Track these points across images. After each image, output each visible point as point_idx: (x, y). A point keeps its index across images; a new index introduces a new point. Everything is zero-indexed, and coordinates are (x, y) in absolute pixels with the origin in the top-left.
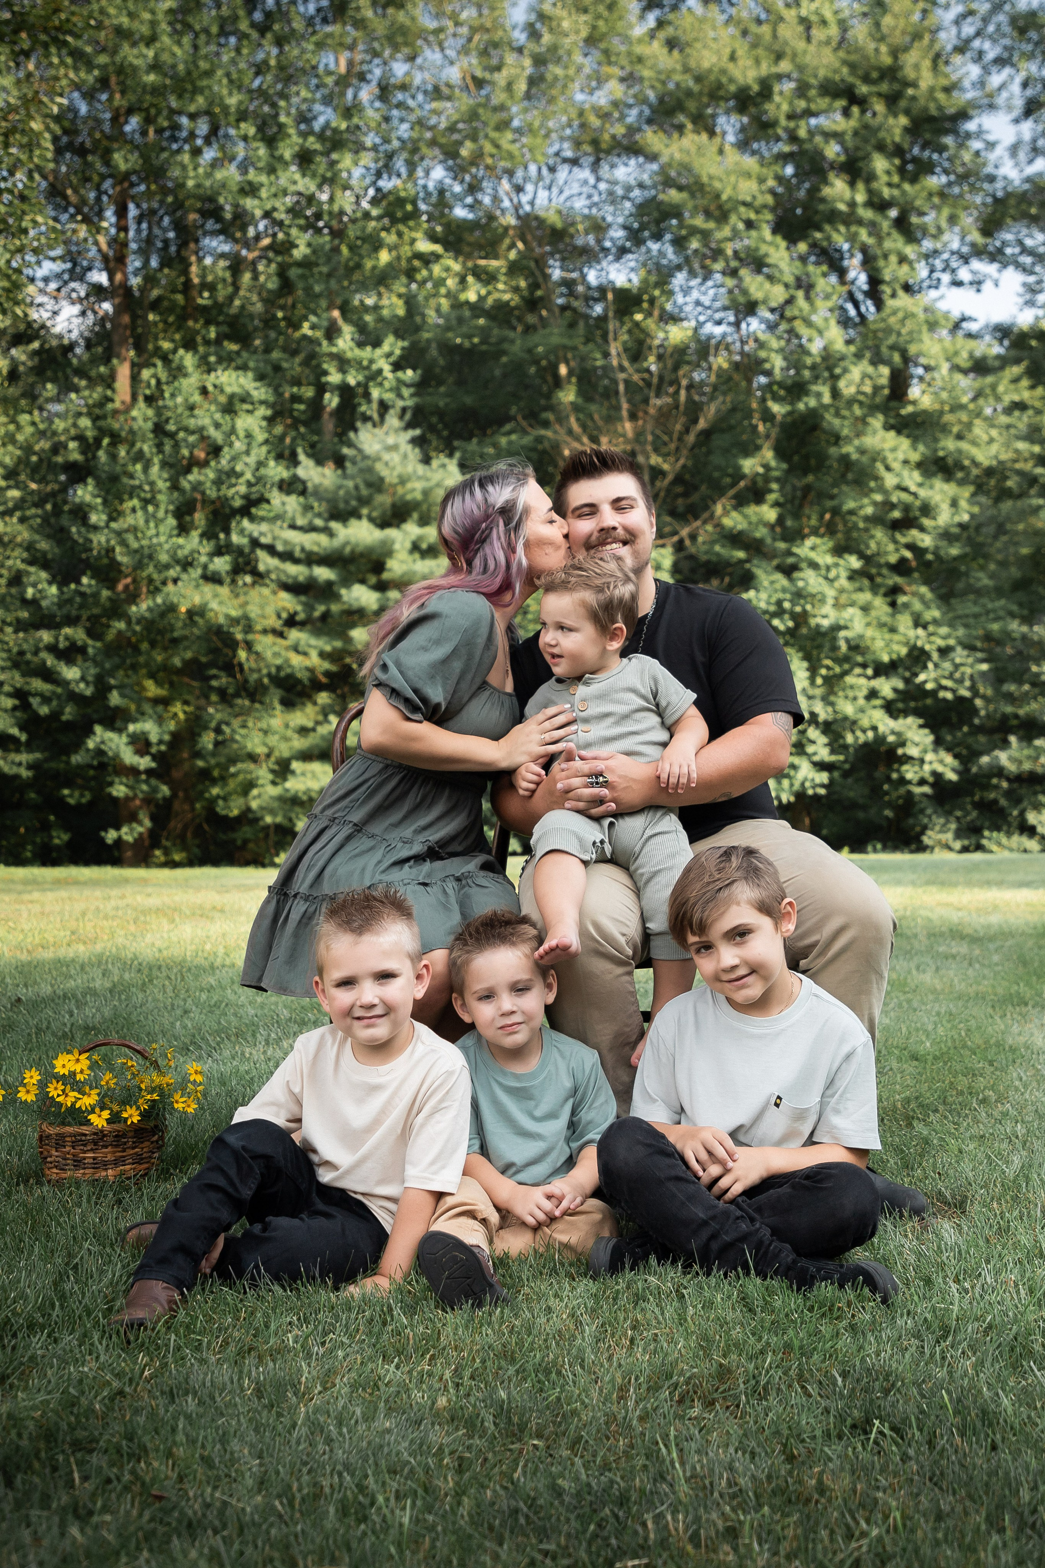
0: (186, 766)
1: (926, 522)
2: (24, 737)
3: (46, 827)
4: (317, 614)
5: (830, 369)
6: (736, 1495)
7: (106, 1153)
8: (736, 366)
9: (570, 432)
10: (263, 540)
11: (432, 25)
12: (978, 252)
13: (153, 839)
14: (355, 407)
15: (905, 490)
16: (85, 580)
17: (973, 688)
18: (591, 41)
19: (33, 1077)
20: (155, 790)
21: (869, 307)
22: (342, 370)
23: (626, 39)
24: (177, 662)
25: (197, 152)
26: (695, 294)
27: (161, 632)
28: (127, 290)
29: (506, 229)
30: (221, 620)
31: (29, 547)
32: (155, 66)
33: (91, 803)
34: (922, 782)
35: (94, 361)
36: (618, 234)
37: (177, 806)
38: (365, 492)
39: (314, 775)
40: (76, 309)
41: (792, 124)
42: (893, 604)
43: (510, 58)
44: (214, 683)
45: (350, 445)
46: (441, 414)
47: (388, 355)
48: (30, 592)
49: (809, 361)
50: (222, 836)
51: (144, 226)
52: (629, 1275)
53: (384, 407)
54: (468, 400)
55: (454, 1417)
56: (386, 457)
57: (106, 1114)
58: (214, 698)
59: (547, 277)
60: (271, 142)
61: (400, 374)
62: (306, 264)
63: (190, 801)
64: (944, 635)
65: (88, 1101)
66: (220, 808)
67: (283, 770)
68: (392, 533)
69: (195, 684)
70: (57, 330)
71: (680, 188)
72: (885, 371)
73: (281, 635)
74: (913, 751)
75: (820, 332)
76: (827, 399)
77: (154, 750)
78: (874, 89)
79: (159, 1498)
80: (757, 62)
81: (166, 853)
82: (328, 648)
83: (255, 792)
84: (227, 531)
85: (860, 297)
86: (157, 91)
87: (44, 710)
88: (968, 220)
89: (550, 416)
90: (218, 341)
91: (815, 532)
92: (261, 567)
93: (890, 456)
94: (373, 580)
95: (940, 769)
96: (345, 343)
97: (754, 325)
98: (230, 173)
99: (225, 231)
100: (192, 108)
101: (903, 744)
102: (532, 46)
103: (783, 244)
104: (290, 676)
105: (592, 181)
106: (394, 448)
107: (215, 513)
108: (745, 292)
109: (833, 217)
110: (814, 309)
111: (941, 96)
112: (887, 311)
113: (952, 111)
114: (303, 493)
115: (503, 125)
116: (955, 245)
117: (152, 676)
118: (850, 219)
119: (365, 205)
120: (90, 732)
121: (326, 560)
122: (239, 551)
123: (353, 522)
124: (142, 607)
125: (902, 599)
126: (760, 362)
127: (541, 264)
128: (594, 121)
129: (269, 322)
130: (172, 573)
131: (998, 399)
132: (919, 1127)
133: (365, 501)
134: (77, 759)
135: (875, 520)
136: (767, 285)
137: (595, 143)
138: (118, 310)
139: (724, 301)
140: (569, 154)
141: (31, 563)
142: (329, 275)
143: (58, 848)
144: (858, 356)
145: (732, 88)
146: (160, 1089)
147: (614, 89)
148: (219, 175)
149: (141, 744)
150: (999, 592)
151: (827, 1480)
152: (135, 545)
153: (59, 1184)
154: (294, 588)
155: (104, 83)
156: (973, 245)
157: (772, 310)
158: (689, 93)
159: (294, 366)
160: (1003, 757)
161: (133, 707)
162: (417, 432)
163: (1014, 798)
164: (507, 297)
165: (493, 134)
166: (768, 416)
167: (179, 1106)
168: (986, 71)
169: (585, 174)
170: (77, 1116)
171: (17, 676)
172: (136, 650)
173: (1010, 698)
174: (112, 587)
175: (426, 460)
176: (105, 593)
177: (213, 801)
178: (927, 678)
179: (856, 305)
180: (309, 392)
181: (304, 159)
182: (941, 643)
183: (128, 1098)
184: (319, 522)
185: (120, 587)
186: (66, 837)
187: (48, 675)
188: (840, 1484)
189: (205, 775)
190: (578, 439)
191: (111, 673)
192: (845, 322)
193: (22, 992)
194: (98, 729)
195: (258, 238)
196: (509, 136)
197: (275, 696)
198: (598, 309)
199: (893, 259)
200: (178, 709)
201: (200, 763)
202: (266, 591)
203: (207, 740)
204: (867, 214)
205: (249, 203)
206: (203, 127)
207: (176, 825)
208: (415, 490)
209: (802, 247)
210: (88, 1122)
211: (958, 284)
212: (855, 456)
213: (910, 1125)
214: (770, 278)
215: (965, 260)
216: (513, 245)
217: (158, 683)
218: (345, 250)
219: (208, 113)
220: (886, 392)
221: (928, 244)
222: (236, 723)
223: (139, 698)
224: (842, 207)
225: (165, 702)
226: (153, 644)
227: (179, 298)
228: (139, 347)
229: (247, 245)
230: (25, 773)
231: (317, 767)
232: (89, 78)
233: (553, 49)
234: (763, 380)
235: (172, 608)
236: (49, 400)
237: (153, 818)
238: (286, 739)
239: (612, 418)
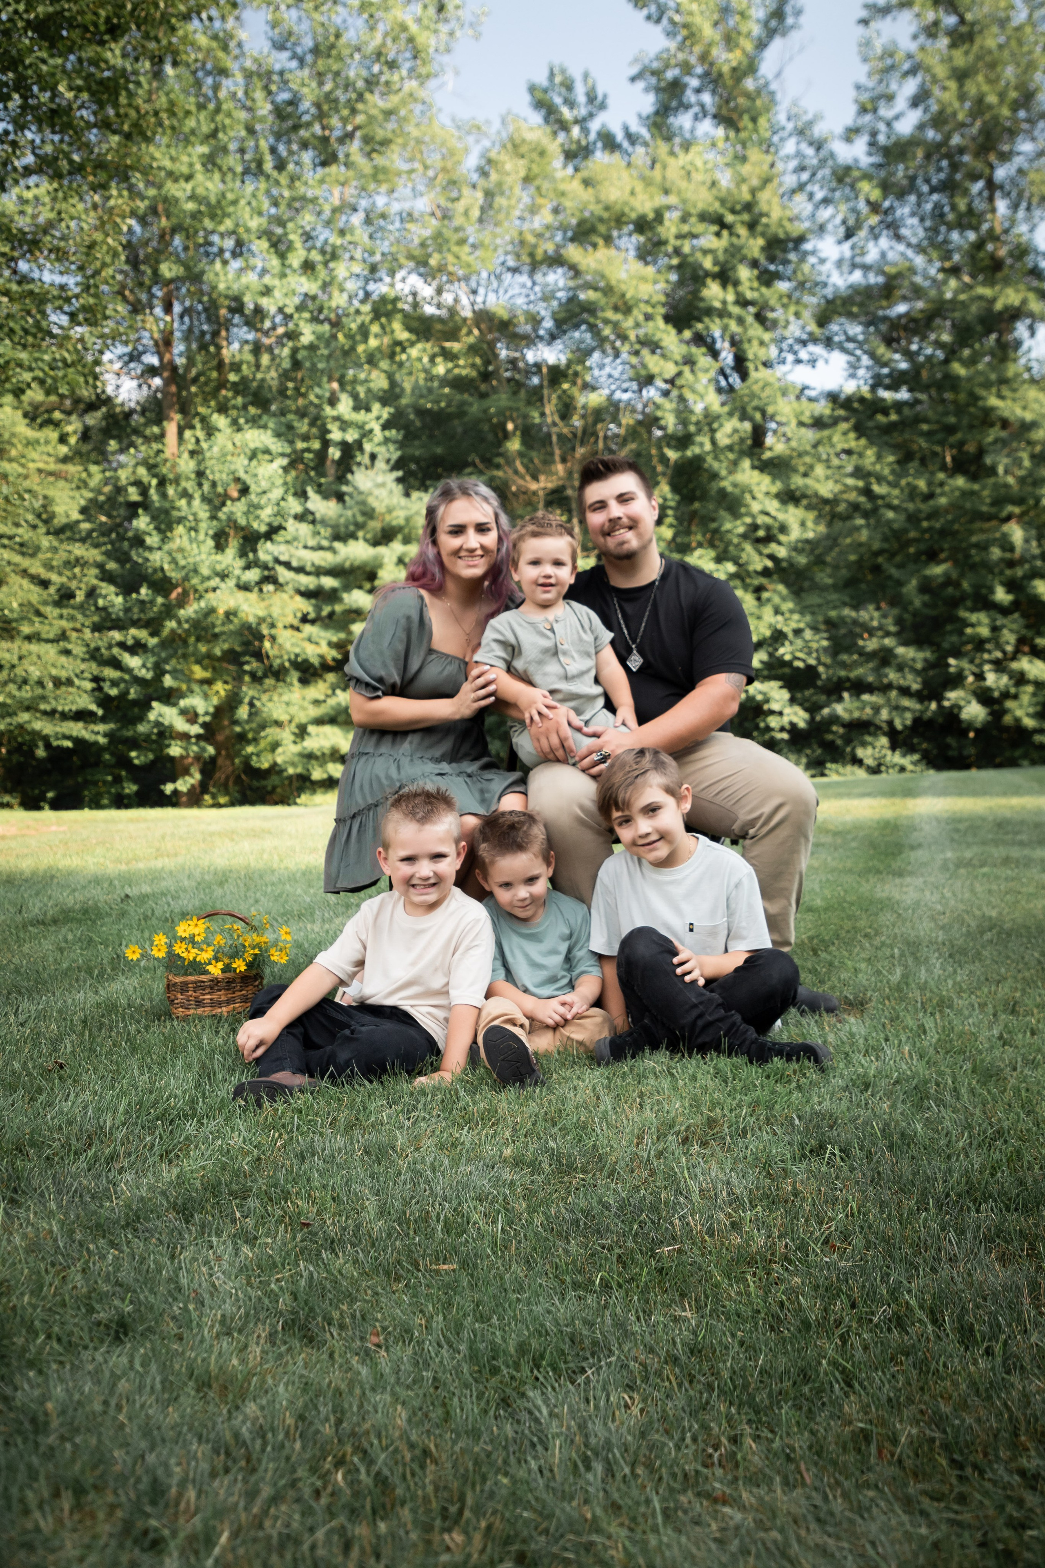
0: (227, 732)
1: (782, 538)
2: (100, 712)
3: (117, 780)
4: (325, 613)
5: (710, 424)
6: (735, 1201)
7: (222, 996)
8: (640, 423)
9: (516, 472)
10: (283, 558)
11: (405, 167)
12: (813, 339)
13: (203, 787)
14: (353, 457)
15: (767, 514)
16: (143, 591)
17: (818, 659)
18: (527, 180)
19: (161, 939)
20: (203, 750)
21: (735, 379)
22: (343, 429)
23: (553, 180)
24: (218, 652)
25: (225, 263)
26: (608, 370)
27: (206, 629)
28: (174, 368)
29: (465, 320)
30: (252, 619)
31: (101, 566)
32: (193, 197)
33: (153, 763)
34: (782, 729)
35: (149, 423)
36: (548, 324)
37: (220, 761)
38: (360, 519)
39: (326, 736)
40: (135, 383)
41: (678, 243)
42: (759, 599)
43: (466, 191)
44: (247, 668)
45: (347, 483)
46: (417, 460)
47: (378, 418)
48: (101, 602)
49: (694, 419)
50: (255, 783)
51: (186, 319)
52: (631, 1062)
53: (373, 457)
54: (439, 450)
55: (517, 1162)
56: (376, 492)
57: (220, 965)
58: (247, 678)
59: (496, 356)
60: (282, 256)
61: (387, 433)
62: (312, 347)
63: (230, 757)
64: (796, 621)
65: (205, 956)
66: (255, 762)
67: (302, 732)
68: (382, 550)
69: (232, 667)
70: (119, 400)
71: (596, 289)
72: (747, 426)
73: (298, 629)
74: (775, 707)
75: (702, 397)
76: (708, 447)
77: (201, 720)
78: (738, 218)
79: (307, 1225)
80: (652, 197)
81: (214, 797)
82: (335, 639)
83: (280, 750)
84: (255, 551)
85: (728, 371)
86: (196, 216)
87: (114, 692)
88: (807, 315)
89: (501, 460)
90: (245, 407)
91: (700, 545)
92: (281, 580)
93: (756, 489)
94: (368, 586)
95: (795, 720)
96: (345, 406)
97: (651, 393)
98: (251, 278)
99: (250, 323)
100: (222, 228)
101: (767, 701)
102: (482, 183)
103: (673, 332)
104: (306, 661)
105: (529, 284)
106: (383, 485)
107: (245, 538)
108: (644, 366)
109: (709, 312)
110: (697, 380)
111: (786, 224)
112: (750, 381)
113: (795, 234)
114: (313, 522)
115: (462, 242)
116: (798, 333)
117: (198, 662)
118: (723, 313)
119: (356, 303)
120: (150, 708)
121: (332, 572)
122: (265, 567)
123: (351, 542)
124: (189, 611)
125: (765, 595)
126: (657, 419)
127: (492, 345)
128: (531, 239)
129: (282, 392)
130: (213, 583)
131: (832, 446)
132: (823, 955)
133: (360, 526)
134: (142, 728)
135: (744, 536)
136: (662, 362)
137: (532, 255)
138: (167, 382)
139: (631, 373)
140: (511, 263)
141: (102, 580)
142: (329, 357)
143: (128, 796)
144: (731, 414)
145: (633, 216)
146: (257, 946)
147: (545, 217)
148: (244, 280)
149: (191, 716)
150: (835, 587)
151: (799, 1187)
152: (182, 563)
153: (185, 1019)
154: (307, 594)
155: (153, 210)
156: (811, 334)
157: (666, 381)
158: (601, 220)
159: (303, 427)
160: (839, 709)
161: (184, 687)
162: (400, 473)
163: (848, 741)
164: (464, 372)
165: (455, 249)
166: (664, 460)
167: (274, 958)
168: (817, 207)
169: (524, 279)
170: (197, 967)
171: (94, 665)
172: (185, 642)
173: (844, 665)
174: (166, 594)
175: (407, 495)
176: (160, 600)
177: (248, 757)
178: (785, 651)
179: (726, 377)
180: (316, 445)
181: (308, 267)
182: (794, 625)
183: (236, 953)
184: (325, 543)
185: (174, 595)
186: (135, 788)
187: (116, 664)
188: (808, 1189)
189: (242, 738)
190: (522, 477)
191: (166, 661)
192: (719, 390)
193: (128, 891)
194: (155, 704)
195: (274, 328)
196: (467, 249)
197: (294, 676)
198: (536, 380)
199: (755, 343)
200: (221, 688)
201: (238, 729)
202: (285, 596)
203: (243, 712)
204: (736, 310)
205: (264, 302)
206: (229, 243)
207: (220, 776)
208: (398, 518)
209: (687, 334)
210: (206, 972)
211: (798, 361)
212: (730, 489)
213: (815, 953)
214: (664, 356)
215: (804, 343)
216: (470, 333)
217: (205, 668)
218: (340, 336)
219: (234, 232)
220: (749, 442)
221: (779, 332)
222: (265, 697)
223: (189, 680)
224: (717, 304)
225: (209, 682)
226: (198, 639)
227: (215, 374)
228: (183, 411)
229: (266, 333)
230: (102, 740)
231: (328, 729)
232: (142, 205)
233: (500, 184)
234: (659, 433)
235: (212, 611)
236: (114, 453)
237: (202, 772)
238: (303, 708)
239: (548, 461)
